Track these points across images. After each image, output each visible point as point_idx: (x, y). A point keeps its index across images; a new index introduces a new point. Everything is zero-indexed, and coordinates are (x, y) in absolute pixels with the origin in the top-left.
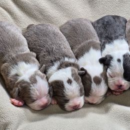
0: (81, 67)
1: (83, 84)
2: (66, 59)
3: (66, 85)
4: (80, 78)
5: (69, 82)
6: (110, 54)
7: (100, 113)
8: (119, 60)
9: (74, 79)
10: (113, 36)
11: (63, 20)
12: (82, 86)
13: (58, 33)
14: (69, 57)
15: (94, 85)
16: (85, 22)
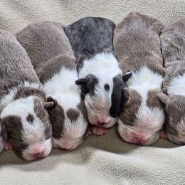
7: (75, 163)
11: (22, 25)
14: (31, 81)
15: (67, 122)
16: (53, 27)
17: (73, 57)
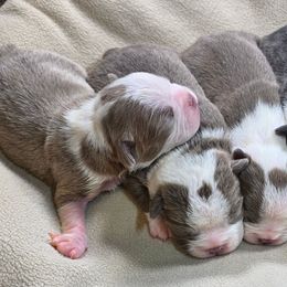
0: (234, 149)
4: (237, 182)
13: (177, 67)
17: (274, 84)
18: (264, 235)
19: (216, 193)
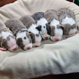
1: (31, 38)
2: (23, 29)
3: (23, 40)
4: (30, 36)
5: (25, 38)
6: (40, 25)
7: (39, 49)
8: (44, 27)
9: (27, 37)
10: (40, 17)
12: (31, 39)
14: (24, 28)
15: (36, 38)
18: (36, 45)
19: (27, 38)
